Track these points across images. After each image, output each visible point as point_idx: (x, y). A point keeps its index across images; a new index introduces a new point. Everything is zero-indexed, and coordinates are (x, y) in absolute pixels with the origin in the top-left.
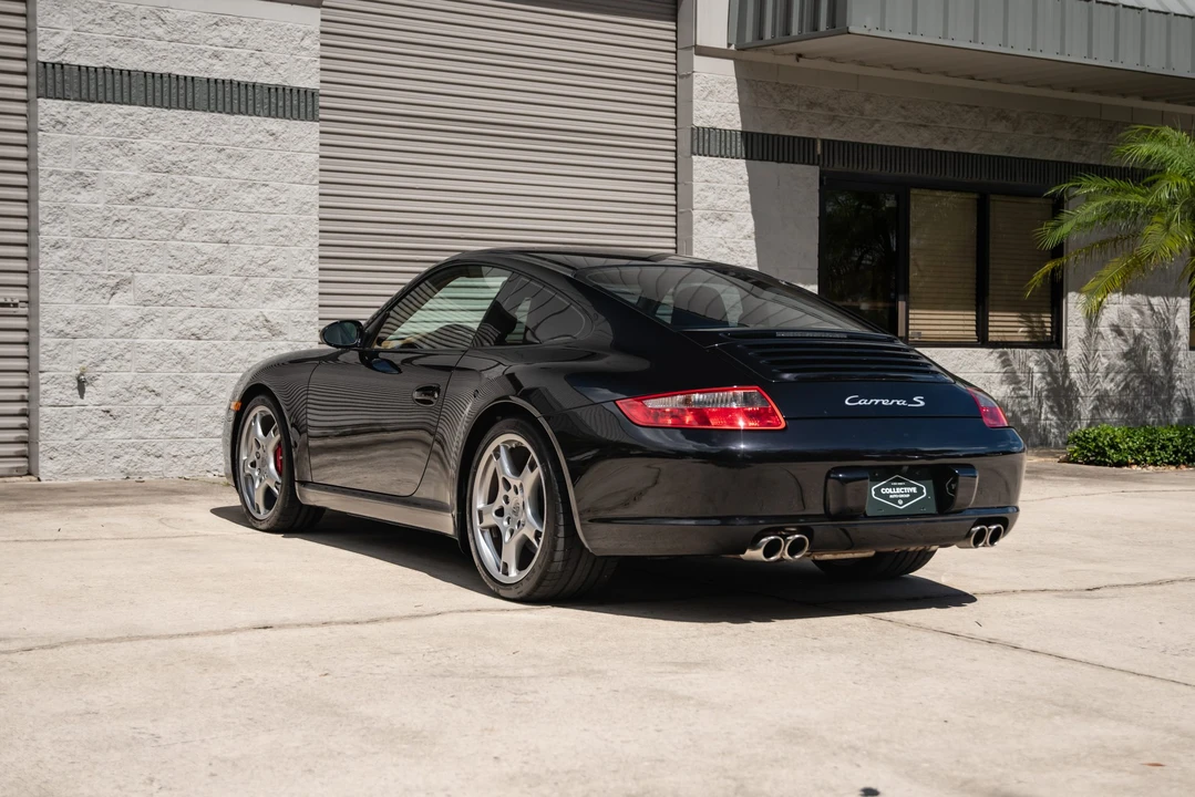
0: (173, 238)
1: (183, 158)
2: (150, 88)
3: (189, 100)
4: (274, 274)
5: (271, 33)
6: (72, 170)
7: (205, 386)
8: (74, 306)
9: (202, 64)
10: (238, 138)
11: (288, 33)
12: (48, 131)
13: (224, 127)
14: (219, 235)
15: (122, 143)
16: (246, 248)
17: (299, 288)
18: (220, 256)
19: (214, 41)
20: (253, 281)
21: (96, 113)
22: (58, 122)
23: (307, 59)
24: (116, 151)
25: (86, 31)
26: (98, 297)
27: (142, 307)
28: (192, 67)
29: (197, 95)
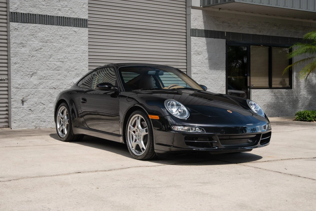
0: (48, 61)
1: (50, 39)
2: (41, 19)
3: (52, 22)
4: (76, 71)
5: (74, 3)
6: (19, 42)
8: (20, 80)
9: (55, 12)
10: (66, 33)
11: (79, 3)
12: (13, 31)
13: (62, 30)
14: (61, 60)
15: (33, 34)
16: (68, 63)
17: (83, 74)
18: (61, 66)
19: (59, 6)
20: (70, 72)
21: (26, 26)
22: (16, 29)
23: (84, 11)
24: (32, 37)
25: (23, 3)
26: (27, 78)
27: (39, 80)
28: (53, 13)
29: (54, 21)
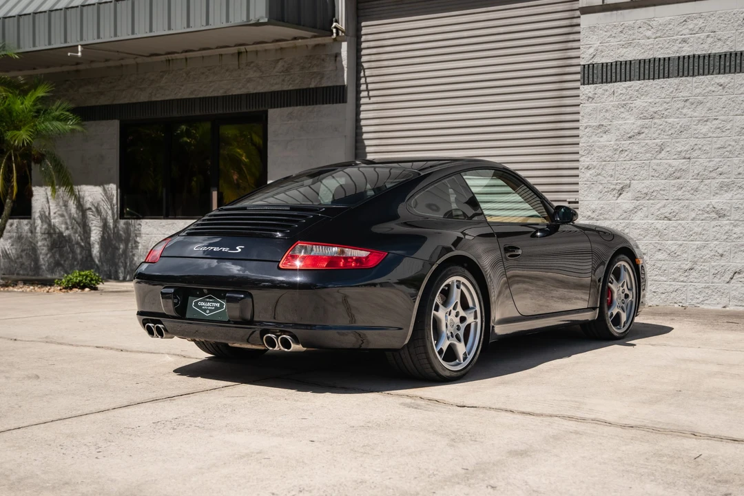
0: (655, 158)
1: (660, 109)
2: (642, 69)
3: (666, 72)
4: (722, 176)
5: (722, 19)
6: (598, 124)
7: (673, 249)
8: (597, 202)
9: (675, 48)
10: (698, 91)
11: (734, 16)
12: (585, 104)
13: (688, 85)
14: (683, 154)
15: (625, 105)
16: (701, 161)
17: (739, 185)
18: (684, 168)
19: (684, 32)
20: (707, 182)
21: (610, 89)
22: (589, 97)
24: (622, 110)
25: (607, 42)
26: (611, 196)
27: (635, 201)
28: (669, 51)
29: (671, 68)
